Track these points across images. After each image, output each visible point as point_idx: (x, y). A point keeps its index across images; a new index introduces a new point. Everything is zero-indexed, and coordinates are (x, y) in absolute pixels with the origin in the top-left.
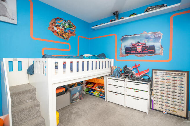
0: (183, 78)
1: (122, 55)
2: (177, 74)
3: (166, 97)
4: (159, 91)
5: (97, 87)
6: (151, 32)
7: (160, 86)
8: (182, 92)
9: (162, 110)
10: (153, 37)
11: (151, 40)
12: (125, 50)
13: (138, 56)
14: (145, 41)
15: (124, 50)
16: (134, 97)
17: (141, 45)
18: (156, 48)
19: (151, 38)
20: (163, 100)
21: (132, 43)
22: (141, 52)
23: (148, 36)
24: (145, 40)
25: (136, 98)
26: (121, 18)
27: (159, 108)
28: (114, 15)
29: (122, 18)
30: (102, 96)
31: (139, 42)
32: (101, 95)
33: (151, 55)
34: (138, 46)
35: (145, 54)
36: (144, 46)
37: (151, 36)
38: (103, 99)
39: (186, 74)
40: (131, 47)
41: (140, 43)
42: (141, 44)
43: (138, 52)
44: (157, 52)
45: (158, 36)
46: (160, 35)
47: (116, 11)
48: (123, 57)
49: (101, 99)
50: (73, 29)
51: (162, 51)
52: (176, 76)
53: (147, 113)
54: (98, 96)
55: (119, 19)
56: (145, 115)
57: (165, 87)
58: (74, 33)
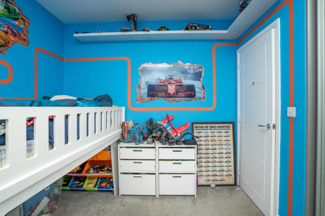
0: (228, 132)
1: (141, 99)
2: (223, 127)
3: (212, 162)
4: (202, 155)
5: (92, 171)
6: (188, 64)
7: (204, 148)
8: (229, 151)
9: (208, 183)
10: (192, 72)
11: (189, 76)
12: (146, 90)
13: (170, 102)
14: (180, 77)
15: (144, 91)
16: (173, 174)
17: (174, 84)
18: (196, 89)
19: (189, 74)
20: (209, 168)
21: (160, 78)
22: (174, 94)
23: (184, 69)
24: (181, 75)
25: (177, 175)
26: (144, 30)
27: (205, 181)
28: (127, 20)
29: (147, 29)
30: (106, 187)
31: (172, 77)
32: (104, 184)
33: (190, 100)
34: (170, 83)
35: (181, 99)
36: (179, 85)
37: (189, 69)
38: (109, 193)
39: (231, 125)
40: (158, 85)
41: (172, 79)
42: (175, 81)
43: (169, 94)
44: (197, 95)
45: (198, 71)
46: (201, 70)
47: (133, 13)
48: (142, 102)
49: (104, 194)
50: (22, 26)
51: (204, 94)
52: (221, 131)
53: (194, 196)
54: (96, 189)
55: (138, 31)
56: (194, 200)
57: (210, 148)
58: (23, 36)
